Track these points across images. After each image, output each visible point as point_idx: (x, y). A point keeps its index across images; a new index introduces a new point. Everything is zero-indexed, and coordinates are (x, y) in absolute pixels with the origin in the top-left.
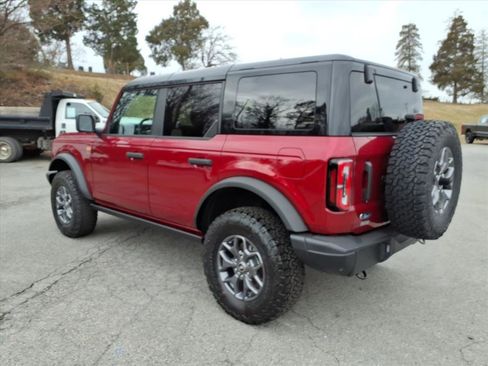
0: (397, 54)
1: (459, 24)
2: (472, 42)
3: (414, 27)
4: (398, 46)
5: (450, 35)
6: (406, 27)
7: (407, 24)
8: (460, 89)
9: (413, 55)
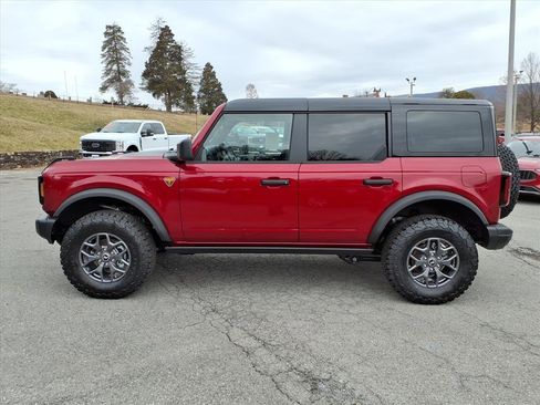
0: (104, 56)
1: (165, 34)
2: (180, 53)
3: (119, 30)
4: (104, 48)
5: (158, 44)
6: (110, 27)
7: (111, 25)
8: (174, 97)
9: (121, 59)
